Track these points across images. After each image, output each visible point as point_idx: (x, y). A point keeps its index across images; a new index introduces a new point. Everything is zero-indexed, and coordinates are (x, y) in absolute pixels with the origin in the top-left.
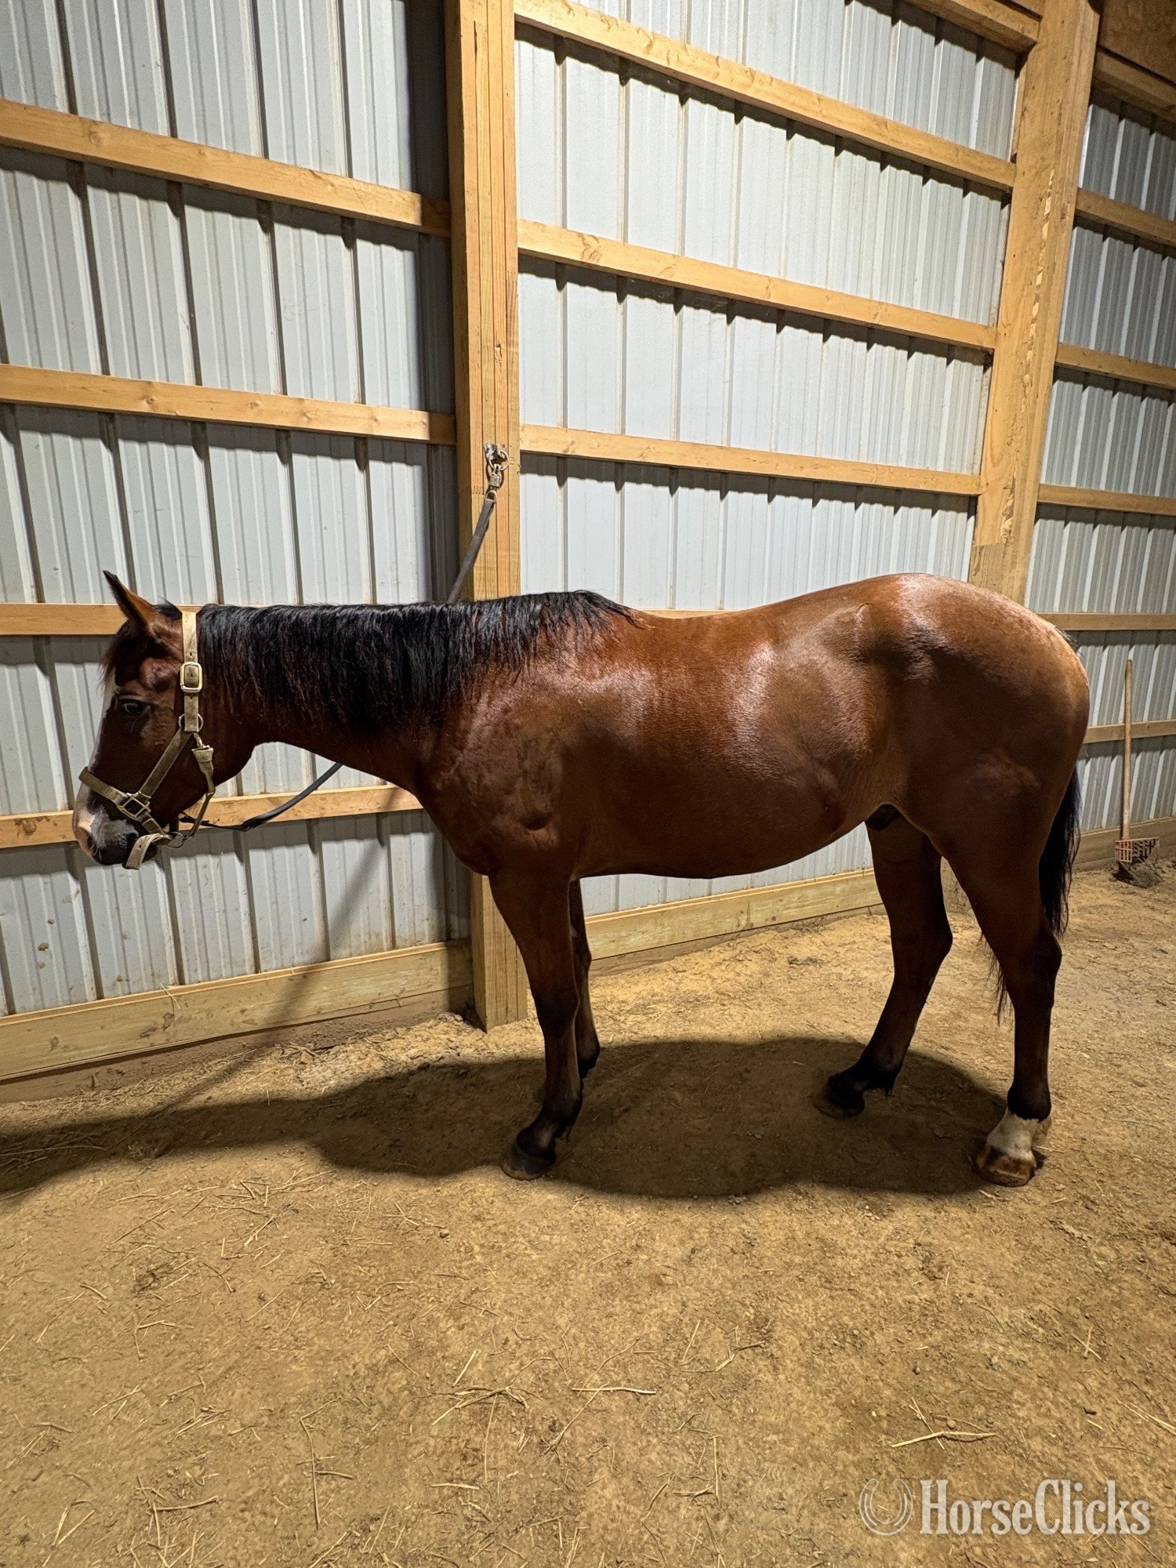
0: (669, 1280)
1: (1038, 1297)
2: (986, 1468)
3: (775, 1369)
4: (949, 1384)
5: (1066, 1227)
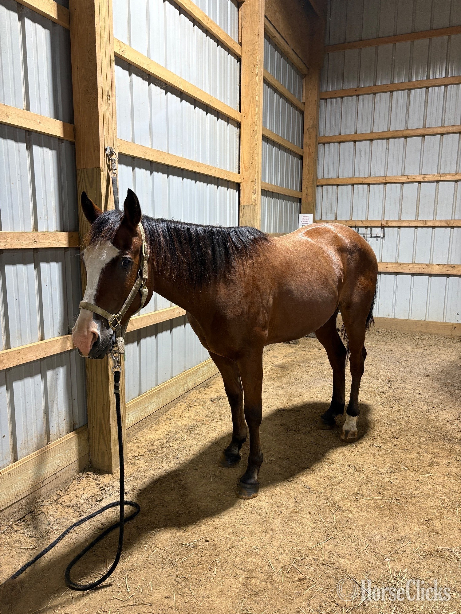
0: (297, 510)
1: (385, 463)
2: (412, 503)
3: (350, 512)
4: (388, 492)
5: (375, 445)
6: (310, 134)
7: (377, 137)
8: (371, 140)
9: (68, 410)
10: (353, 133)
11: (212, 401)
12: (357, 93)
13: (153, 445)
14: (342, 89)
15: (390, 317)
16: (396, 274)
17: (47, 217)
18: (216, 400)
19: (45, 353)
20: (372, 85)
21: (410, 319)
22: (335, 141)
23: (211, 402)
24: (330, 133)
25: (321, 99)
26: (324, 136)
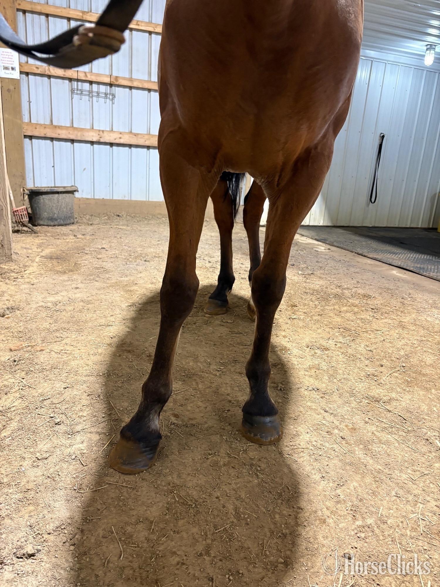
11: (3, 316)
15: (126, 199)
16: (130, 146)
18: (8, 313)
21: (147, 200)
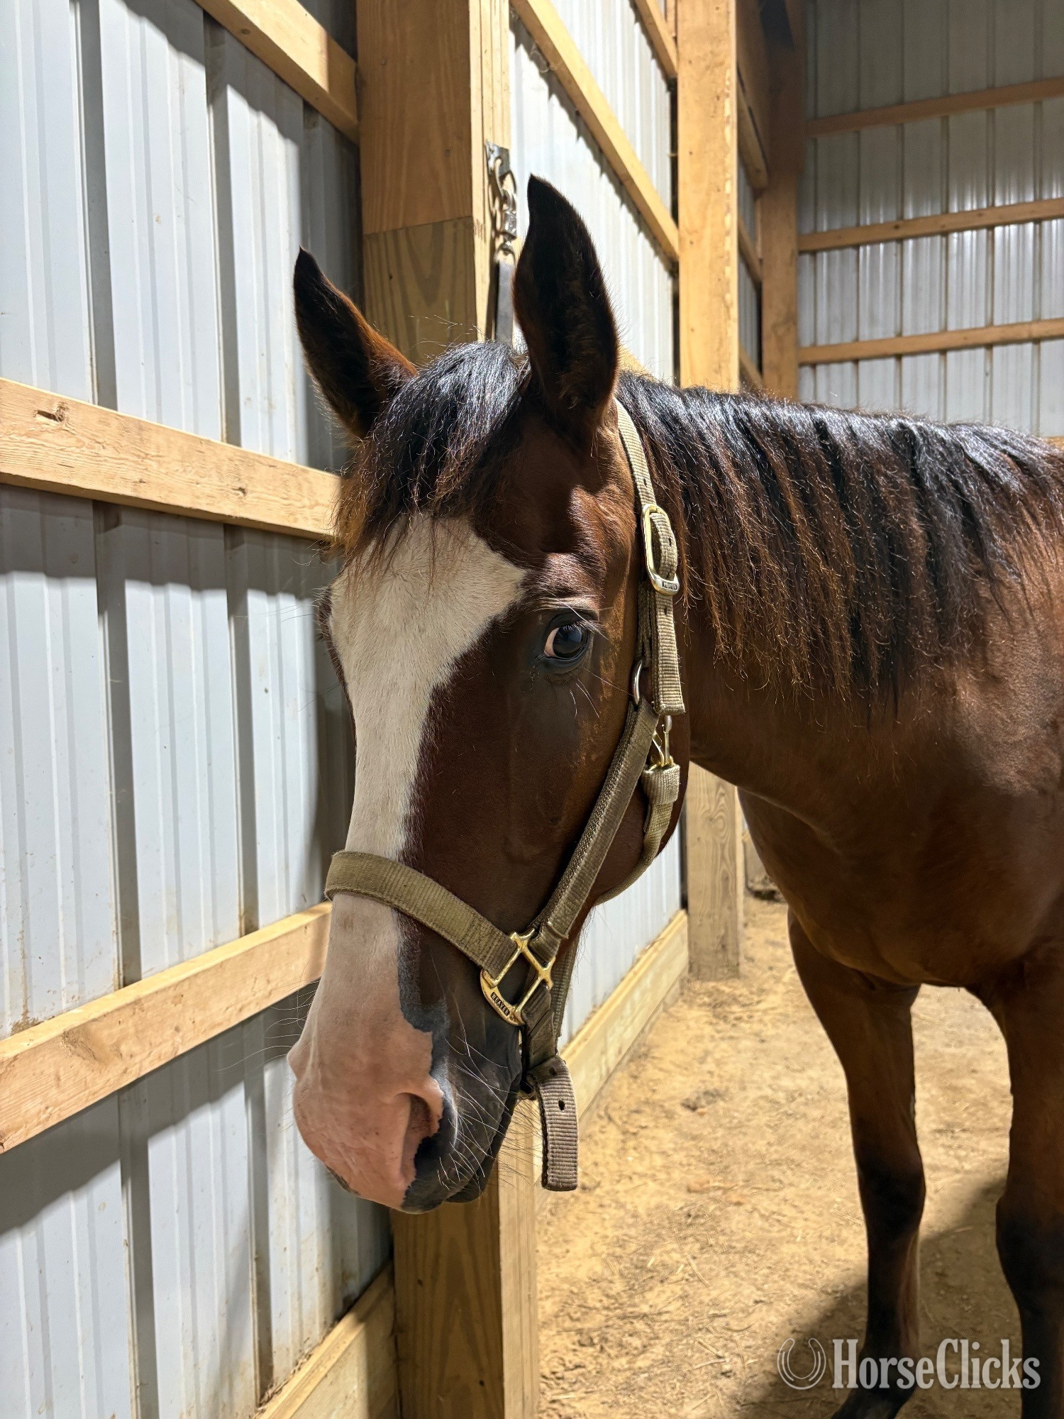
6: (780, 339)
7: (960, 342)
8: (943, 352)
9: (327, 1226)
10: (892, 335)
11: (694, 1109)
12: (899, 234)
13: (587, 1309)
14: (858, 225)
17: (270, 406)
18: (703, 1102)
19: (270, 988)
20: (939, 212)
22: (847, 356)
23: (688, 1113)
24: (829, 335)
25: (801, 253)
26: (814, 345)
